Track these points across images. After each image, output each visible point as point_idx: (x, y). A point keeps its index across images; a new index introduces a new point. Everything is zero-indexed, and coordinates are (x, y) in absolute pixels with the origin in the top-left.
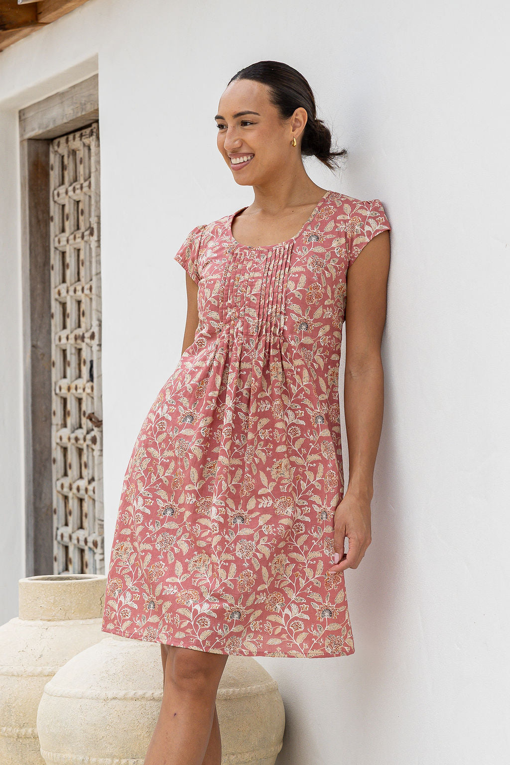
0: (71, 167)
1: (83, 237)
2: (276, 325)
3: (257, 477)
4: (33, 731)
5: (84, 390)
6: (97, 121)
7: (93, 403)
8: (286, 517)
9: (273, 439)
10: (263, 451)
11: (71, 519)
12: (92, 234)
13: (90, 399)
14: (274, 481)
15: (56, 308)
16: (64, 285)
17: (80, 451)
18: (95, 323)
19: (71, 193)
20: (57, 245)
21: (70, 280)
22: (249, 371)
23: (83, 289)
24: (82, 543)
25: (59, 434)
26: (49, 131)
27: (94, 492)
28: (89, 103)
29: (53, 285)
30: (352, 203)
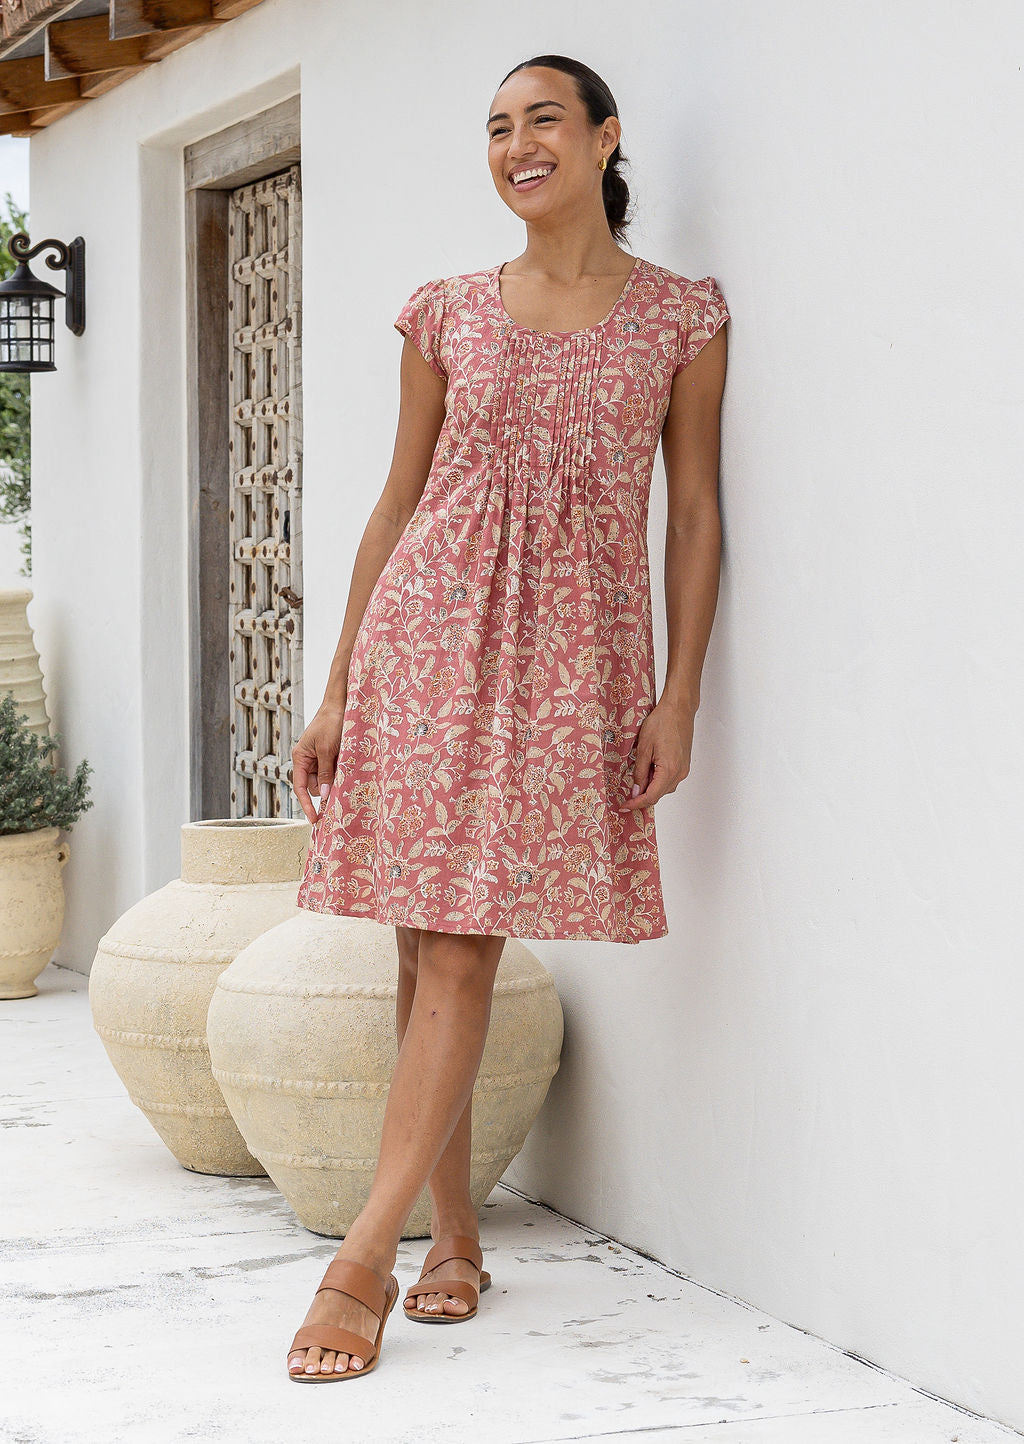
0: (259, 230)
1: (276, 332)
2: (579, 453)
3: (554, 672)
4: (201, 1041)
5: (276, 554)
6: (298, 164)
7: (288, 573)
8: (592, 731)
9: (577, 617)
10: (563, 633)
11: (255, 741)
12: (289, 328)
13: (284, 567)
14: (580, 677)
15: (236, 436)
16: (249, 402)
17: (270, 642)
18: (293, 457)
19: (259, 268)
20: (238, 343)
21: (257, 395)
22: (539, 518)
23: (275, 407)
24: (272, 775)
25: (239, 617)
26: (227, 178)
27: (290, 703)
28: (287, 137)
29: (231, 403)
30: (681, 282)
